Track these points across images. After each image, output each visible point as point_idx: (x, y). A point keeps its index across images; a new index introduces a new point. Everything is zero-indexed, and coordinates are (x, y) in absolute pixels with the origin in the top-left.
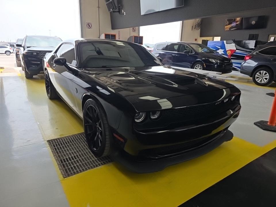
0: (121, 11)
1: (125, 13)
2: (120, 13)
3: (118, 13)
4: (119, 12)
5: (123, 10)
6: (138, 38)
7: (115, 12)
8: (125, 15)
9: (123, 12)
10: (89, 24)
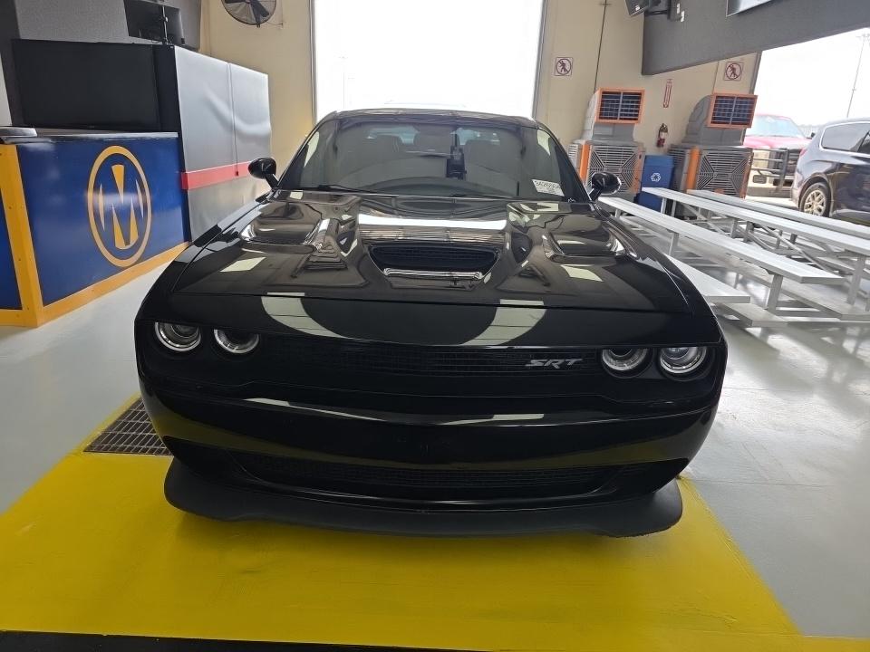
0: (672, 11)
1: (683, 14)
2: (669, 18)
3: (664, 16)
4: (669, 11)
5: (678, 6)
6: (732, 102)
7: (653, 13)
8: (682, 20)
9: (678, 11)
10: (565, 61)
